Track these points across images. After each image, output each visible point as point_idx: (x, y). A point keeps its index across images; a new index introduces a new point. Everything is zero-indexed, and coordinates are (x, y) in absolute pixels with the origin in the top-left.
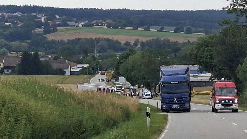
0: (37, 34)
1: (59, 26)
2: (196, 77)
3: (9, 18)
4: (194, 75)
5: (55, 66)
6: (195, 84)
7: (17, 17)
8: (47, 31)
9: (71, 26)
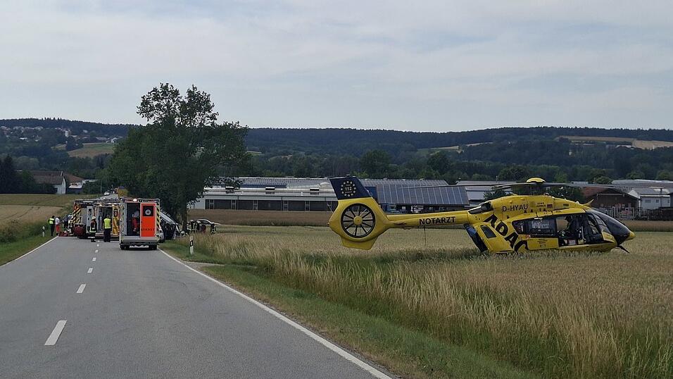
0: (57, 151)
1: (86, 141)
2: (271, 193)
3: (26, 131)
4: (267, 189)
5: (40, 179)
6: (269, 205)
7: (36, 131)
8: (70, 148)
9: (101, 141)
